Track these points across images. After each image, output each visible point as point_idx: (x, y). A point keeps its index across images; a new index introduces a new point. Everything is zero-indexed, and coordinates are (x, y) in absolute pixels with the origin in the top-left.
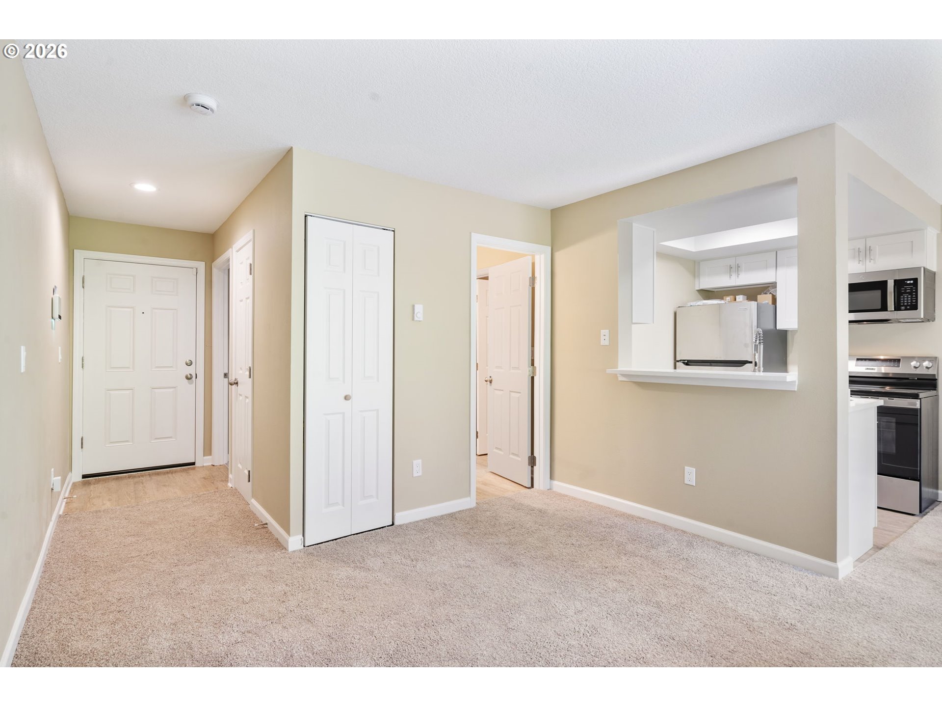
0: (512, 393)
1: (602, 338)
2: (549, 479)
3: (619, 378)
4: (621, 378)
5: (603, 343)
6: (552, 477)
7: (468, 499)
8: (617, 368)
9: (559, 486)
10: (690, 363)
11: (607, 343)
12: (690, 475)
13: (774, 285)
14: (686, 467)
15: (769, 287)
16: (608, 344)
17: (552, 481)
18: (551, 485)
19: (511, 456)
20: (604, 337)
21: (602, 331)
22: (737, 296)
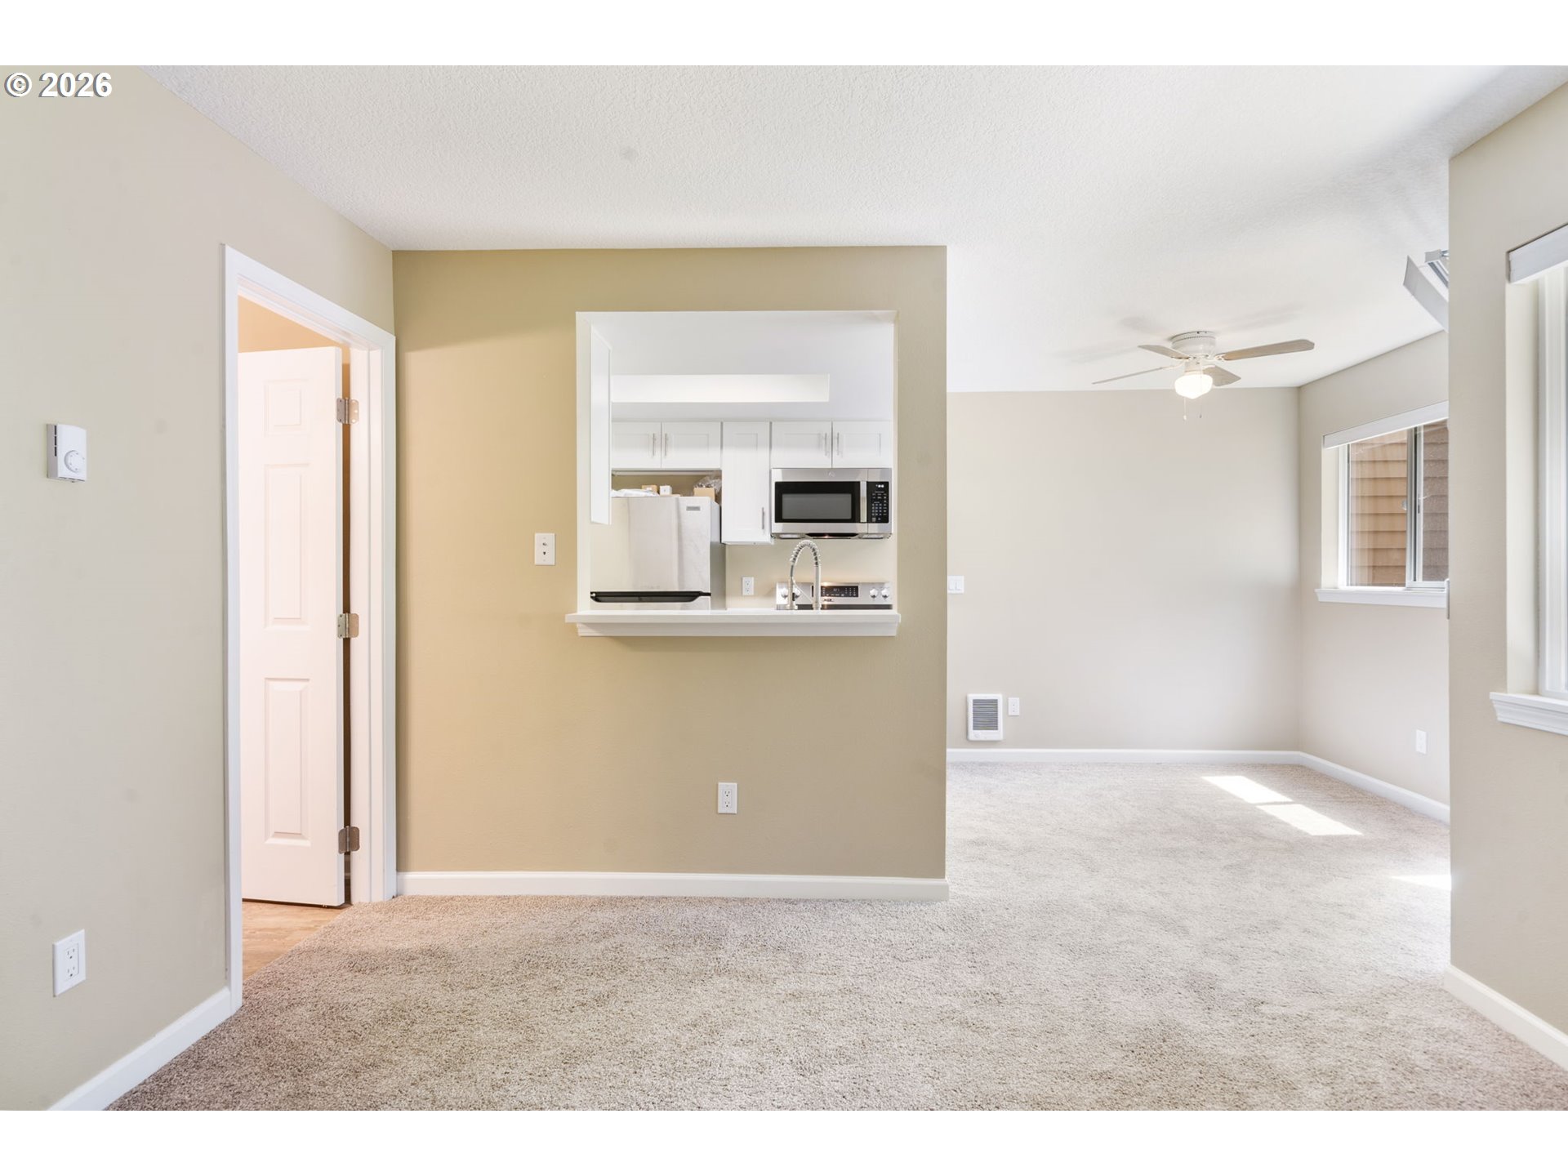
0: (271, 683)
1: (538, 550)
2: (395, 872)
3: (579, 631)
4: (584, 632)
5: (539, 559)
6: (401, 865)
7: (224, 993)
8: (576, 612)
9: (421, 881)
10: (600, 598)
11: (550, 559)
12: (728, 796)
13: (717, 475)
14: (720, 784)
15: (705, 476)
16: (553, 564)
17: (401, 874)
18: (400, 884)
19: (272, 841)
20: (544, 549)
21: (536, 535)
22: (661, 487)
